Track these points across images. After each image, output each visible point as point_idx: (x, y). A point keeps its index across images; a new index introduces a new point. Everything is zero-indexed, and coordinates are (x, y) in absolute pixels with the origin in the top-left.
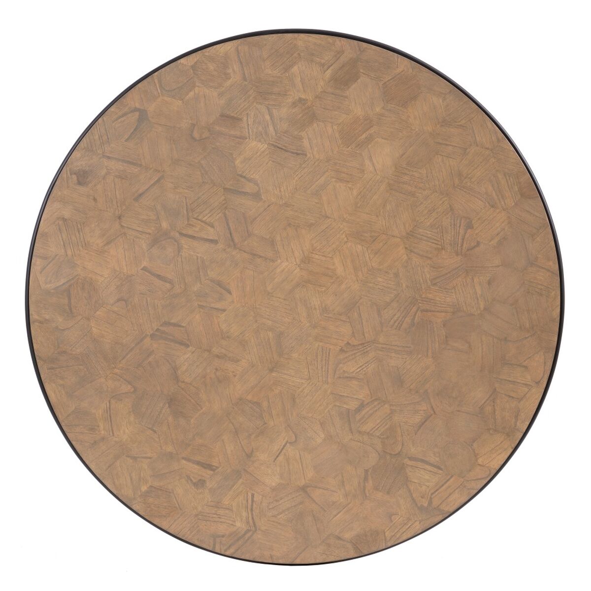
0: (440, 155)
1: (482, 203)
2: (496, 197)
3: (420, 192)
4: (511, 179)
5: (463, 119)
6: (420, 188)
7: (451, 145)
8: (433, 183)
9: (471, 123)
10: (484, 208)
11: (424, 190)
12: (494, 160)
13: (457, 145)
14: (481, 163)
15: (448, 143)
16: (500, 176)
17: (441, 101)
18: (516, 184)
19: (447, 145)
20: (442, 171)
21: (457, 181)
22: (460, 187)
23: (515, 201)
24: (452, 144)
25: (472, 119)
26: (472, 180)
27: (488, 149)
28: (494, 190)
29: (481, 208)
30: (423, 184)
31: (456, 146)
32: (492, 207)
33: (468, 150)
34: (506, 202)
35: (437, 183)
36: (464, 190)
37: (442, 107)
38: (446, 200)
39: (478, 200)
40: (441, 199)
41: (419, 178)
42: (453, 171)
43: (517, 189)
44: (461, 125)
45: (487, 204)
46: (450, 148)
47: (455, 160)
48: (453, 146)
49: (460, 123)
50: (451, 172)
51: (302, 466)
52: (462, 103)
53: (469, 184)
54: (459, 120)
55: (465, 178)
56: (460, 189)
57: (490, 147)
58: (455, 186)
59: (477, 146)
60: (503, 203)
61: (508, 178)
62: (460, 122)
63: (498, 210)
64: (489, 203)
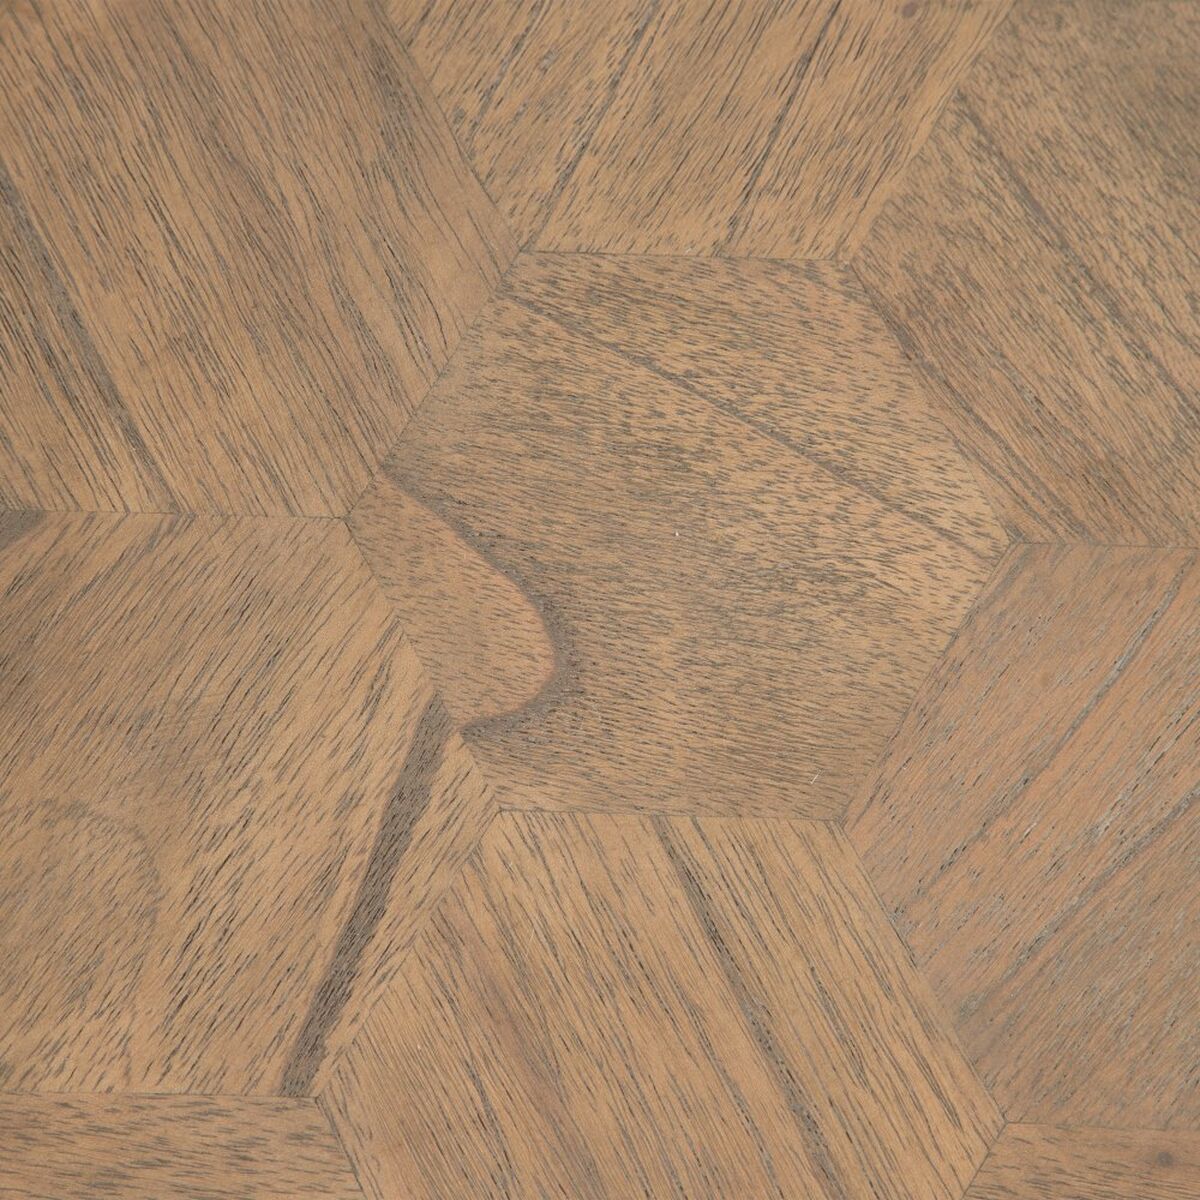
51: (765, 1042)
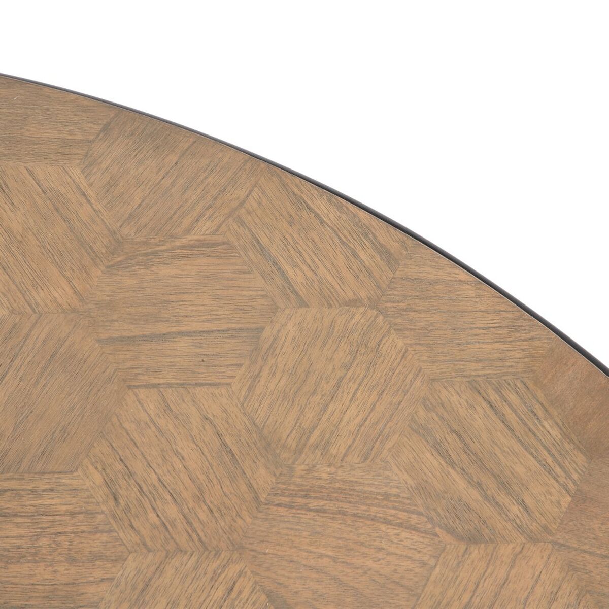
0: (148, 386)
1: (416, 537)
2: (473, 496)
3: (98, 574)
4: (513, 397)
5: (201, 215)
6: (96, 557)
7: (182, 334)
8: (152, 516)
9: (242, 223)
10: (437, 558)
11: (120, 559)
12: (400, 343)
13: (207, 326)
14: (347, 367)
15: (163, 328)
16: (455, 399)
17: (76, 172)
18: (540, 413)
19: (164, 337)
20: (177, 453)
21: (263, 478)
22: (285, 500)
23: (571, 485)
24: (184, 328)
25: (242, 204)
26: (333, 451)
27: (355, 302)
28: (452, 464)
29: (424, 564)
30: (104, 537)
31: (208, 332)
32: (473, 539)
33: (268, 333)
34: (529, 502)
35: (172, 511)
36: (313, 504)
37: (90, 193)
38: (241, 573)
39: (392, 532)
40: (215, 577)
41: (73, 514)
42: (228, 440)
43: (555, 433)
44: (201, 244)
45: (447, 538)
46: (183, 344)
47: (223, 390)
48: (188, 334)
49: (193, 237)
50: (225, 444)
52: (173, 158)
53: (324, 472)
54: (187, 221)
55: (299, 451)
56: (290, 507)
57: (363, 294)
58: (263, 497)
59: (303, 304)
60: (515, 509)
61: (494, 397)
62: (188, 231)
63: (506, 551)
64: (451, 531)
